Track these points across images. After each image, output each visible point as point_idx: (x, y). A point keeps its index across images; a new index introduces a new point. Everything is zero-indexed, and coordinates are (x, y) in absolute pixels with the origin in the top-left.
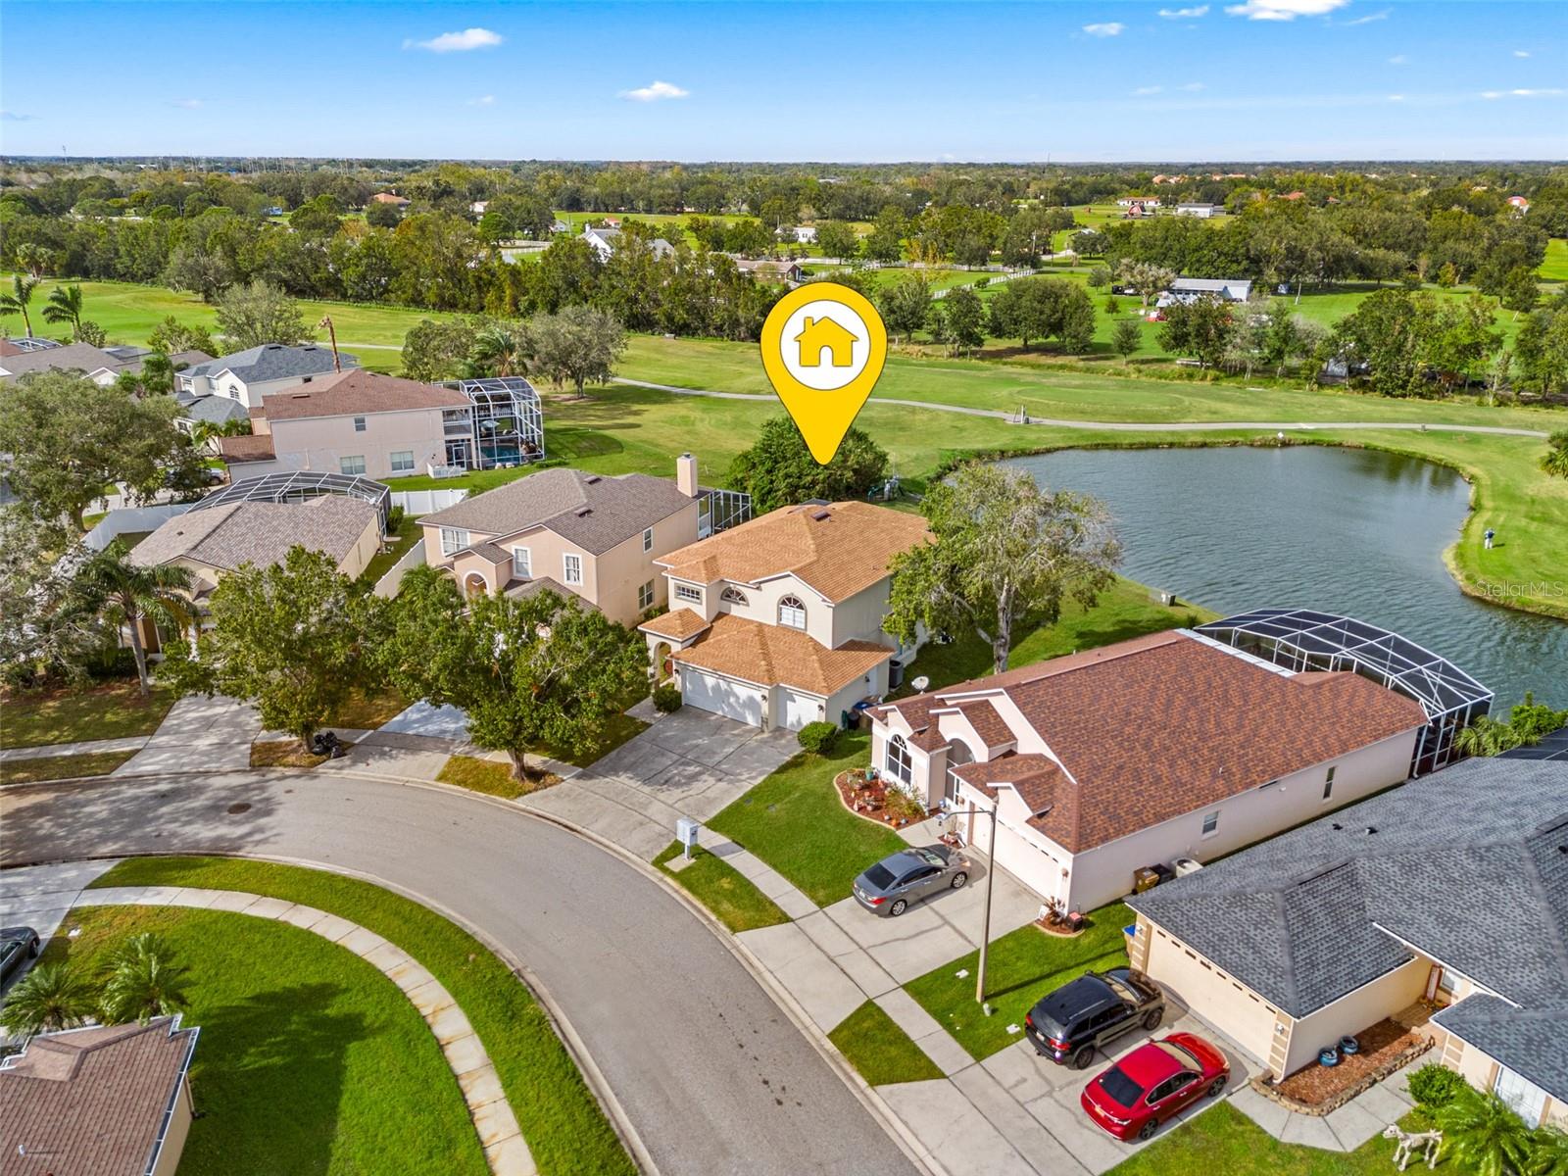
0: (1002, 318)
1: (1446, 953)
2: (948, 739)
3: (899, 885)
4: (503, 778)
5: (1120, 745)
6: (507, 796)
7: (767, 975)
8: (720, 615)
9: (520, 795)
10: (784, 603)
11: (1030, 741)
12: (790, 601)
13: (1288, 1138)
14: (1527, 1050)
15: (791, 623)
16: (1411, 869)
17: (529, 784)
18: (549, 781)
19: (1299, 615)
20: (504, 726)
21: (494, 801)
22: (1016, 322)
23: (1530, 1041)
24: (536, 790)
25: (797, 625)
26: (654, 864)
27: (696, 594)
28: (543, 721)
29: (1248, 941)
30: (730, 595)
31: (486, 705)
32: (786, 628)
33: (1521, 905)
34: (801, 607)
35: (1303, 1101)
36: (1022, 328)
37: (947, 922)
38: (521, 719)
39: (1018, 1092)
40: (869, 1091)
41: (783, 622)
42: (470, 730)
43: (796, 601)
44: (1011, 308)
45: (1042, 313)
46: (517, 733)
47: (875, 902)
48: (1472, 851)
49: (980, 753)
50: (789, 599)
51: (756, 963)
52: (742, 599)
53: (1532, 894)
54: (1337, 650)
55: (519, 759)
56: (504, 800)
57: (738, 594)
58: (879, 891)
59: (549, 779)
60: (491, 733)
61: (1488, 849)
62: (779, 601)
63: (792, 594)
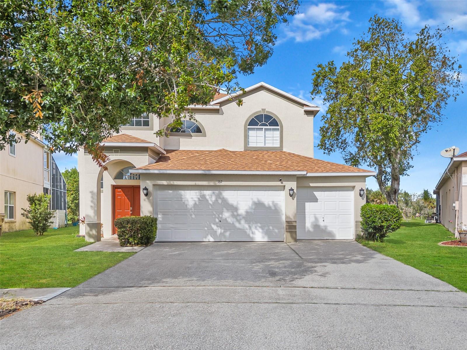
10: (253, 123)
12: (263, 119)
15: (261, 145)
25: (269, 145)
30: (180, 128)
32: (255, 151)
34: (274, 123)
43: (268, 118)
50: (260, 118)
52: (198, 130)
62: (247, 121)
63: (264, 110)
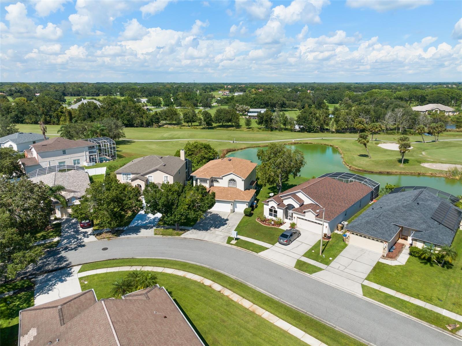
0: (217, 118)
1: (407, 225)
2: (286, 204)
3: (289, 237)
4: (173, 232)
5: (326, 199)
7: (272, 260)
8: (211, 186)
9: (181, 235)
10: (230, 181)
11: (307, 201)
12: (232, 180)
13: (393, 265)
14: (429, 238)
16: (394, 212)
17: (182, 232)
19: (336, 173)
21: (174, 237)
22: (220, 119)
23: (429, 236)
24: (184, 233)
25: (233, 186)
26: (227, 243)
27: (206, 181)
29: (373, 230)
30: (214, 181)
33: (416, 214)
34: (235, 181)
35: (392, 258)
37: (303, 243)
39: (340, 269)
40: (311, 275)
41: (230, 186)
44: (219, 116)
47: (286, 241)
48: (403, 207)
49: (297, 206)
51: (268, 258)
53: (418, 212)
54: (349, 178)
56: (177, 236)
57: (216, 180)
58: (286, 239)
61: (406, 206)
62: (228, 180)
63: (232, 178)
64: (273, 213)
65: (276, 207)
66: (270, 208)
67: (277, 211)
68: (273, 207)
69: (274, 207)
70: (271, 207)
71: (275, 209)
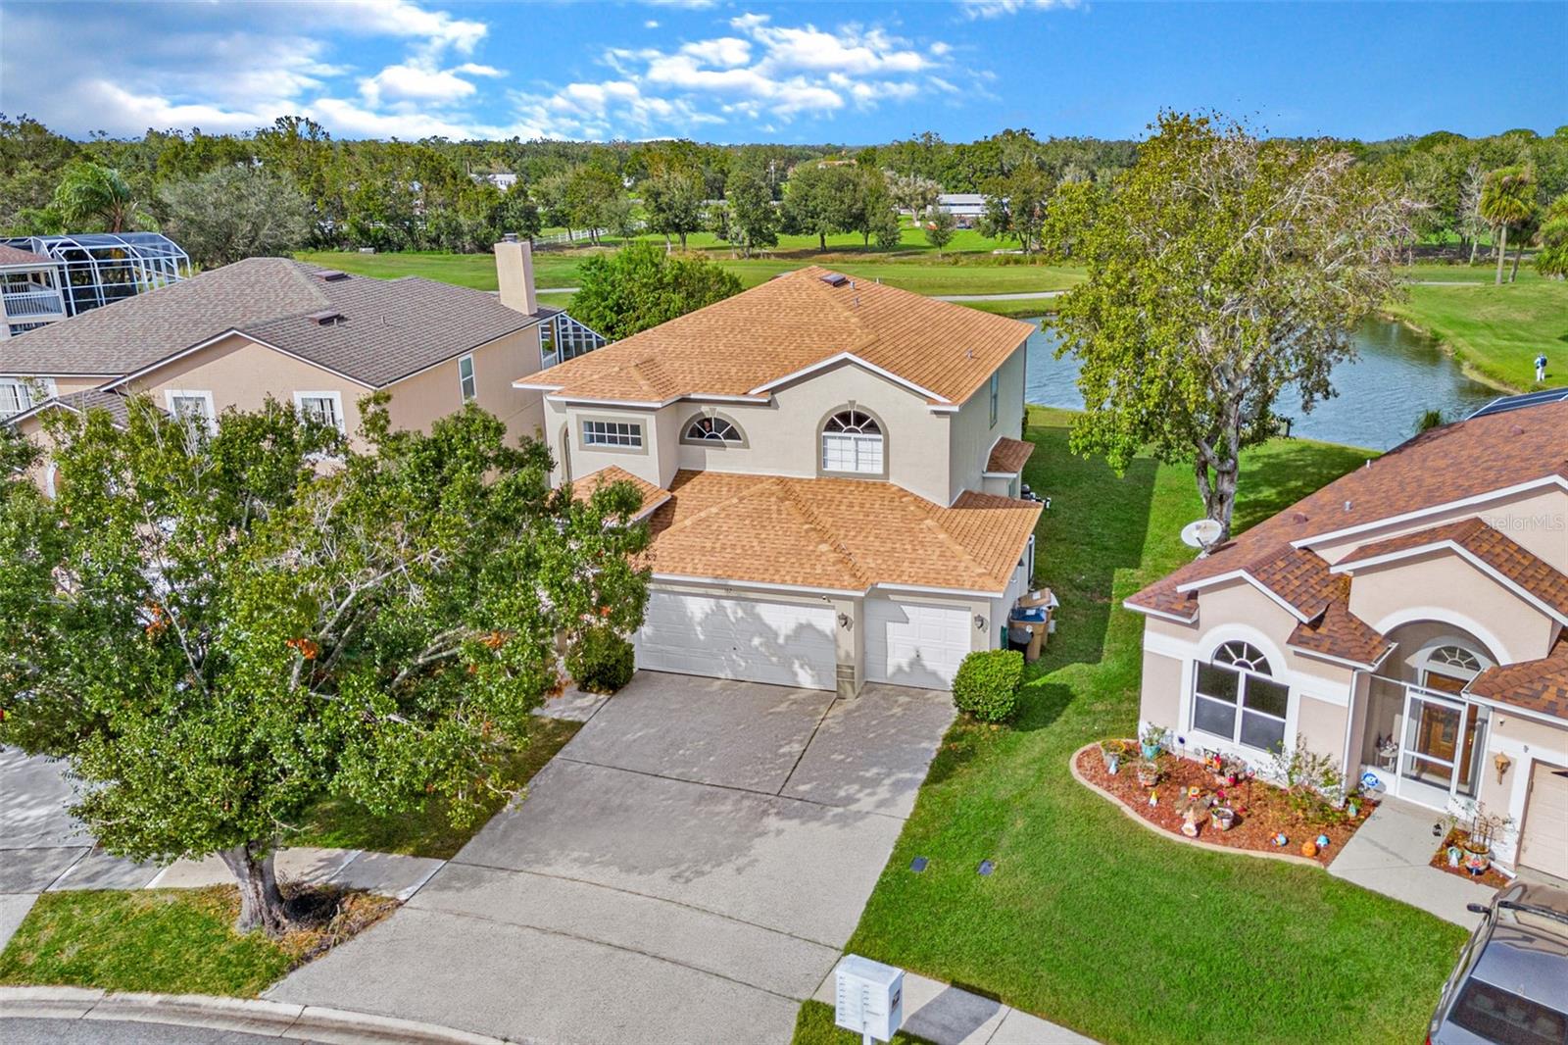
0: (794, 212)
2: (1383, 627)
4: (211, 931)
6: (235, 987)
8: (682, 477)
9: (276, 974)
10: (832, 426)
12: (852, 420)
15: (849, 468)
17: (297, 934)
18: (358, 916)
20: (206, 784)
21: (195, 1012)
22: (814, 214)
24: (323, 949)
25: (864, 469)
27: (629, 435)
28: (337, 744)
30: (704, 430)
31: (135, 730)
32: (838, 479)
34: (873, 427)
36: (821, 223)
38: (262, 750)
41: (832, 467)
42: (85, 812)
43: (860, 419)
44: (805, 198)
45: (842, 202)
46: (250, 798)
50: (845, 417)
52: (732, 434)
55: (257, 870)
56: (224, 1002)
57: (721, 424)
59: (355, 910)
60: (163, 809)
62: (820, 423)
63: (852, 403)
64: (1239, 707)
65: (1275, 652)
66: (1207, 660)
67: (1284, 691)
68: (1237, 647)
69: (1254, 654)
70: (1221, 654)
71: (1264, 667)
